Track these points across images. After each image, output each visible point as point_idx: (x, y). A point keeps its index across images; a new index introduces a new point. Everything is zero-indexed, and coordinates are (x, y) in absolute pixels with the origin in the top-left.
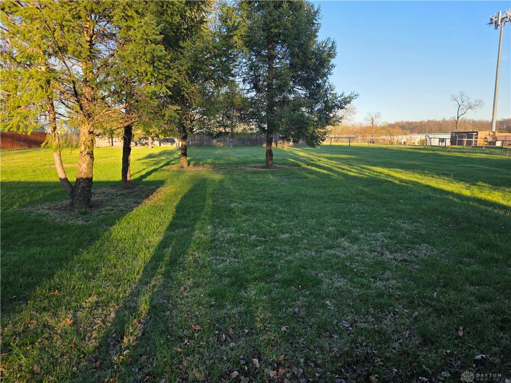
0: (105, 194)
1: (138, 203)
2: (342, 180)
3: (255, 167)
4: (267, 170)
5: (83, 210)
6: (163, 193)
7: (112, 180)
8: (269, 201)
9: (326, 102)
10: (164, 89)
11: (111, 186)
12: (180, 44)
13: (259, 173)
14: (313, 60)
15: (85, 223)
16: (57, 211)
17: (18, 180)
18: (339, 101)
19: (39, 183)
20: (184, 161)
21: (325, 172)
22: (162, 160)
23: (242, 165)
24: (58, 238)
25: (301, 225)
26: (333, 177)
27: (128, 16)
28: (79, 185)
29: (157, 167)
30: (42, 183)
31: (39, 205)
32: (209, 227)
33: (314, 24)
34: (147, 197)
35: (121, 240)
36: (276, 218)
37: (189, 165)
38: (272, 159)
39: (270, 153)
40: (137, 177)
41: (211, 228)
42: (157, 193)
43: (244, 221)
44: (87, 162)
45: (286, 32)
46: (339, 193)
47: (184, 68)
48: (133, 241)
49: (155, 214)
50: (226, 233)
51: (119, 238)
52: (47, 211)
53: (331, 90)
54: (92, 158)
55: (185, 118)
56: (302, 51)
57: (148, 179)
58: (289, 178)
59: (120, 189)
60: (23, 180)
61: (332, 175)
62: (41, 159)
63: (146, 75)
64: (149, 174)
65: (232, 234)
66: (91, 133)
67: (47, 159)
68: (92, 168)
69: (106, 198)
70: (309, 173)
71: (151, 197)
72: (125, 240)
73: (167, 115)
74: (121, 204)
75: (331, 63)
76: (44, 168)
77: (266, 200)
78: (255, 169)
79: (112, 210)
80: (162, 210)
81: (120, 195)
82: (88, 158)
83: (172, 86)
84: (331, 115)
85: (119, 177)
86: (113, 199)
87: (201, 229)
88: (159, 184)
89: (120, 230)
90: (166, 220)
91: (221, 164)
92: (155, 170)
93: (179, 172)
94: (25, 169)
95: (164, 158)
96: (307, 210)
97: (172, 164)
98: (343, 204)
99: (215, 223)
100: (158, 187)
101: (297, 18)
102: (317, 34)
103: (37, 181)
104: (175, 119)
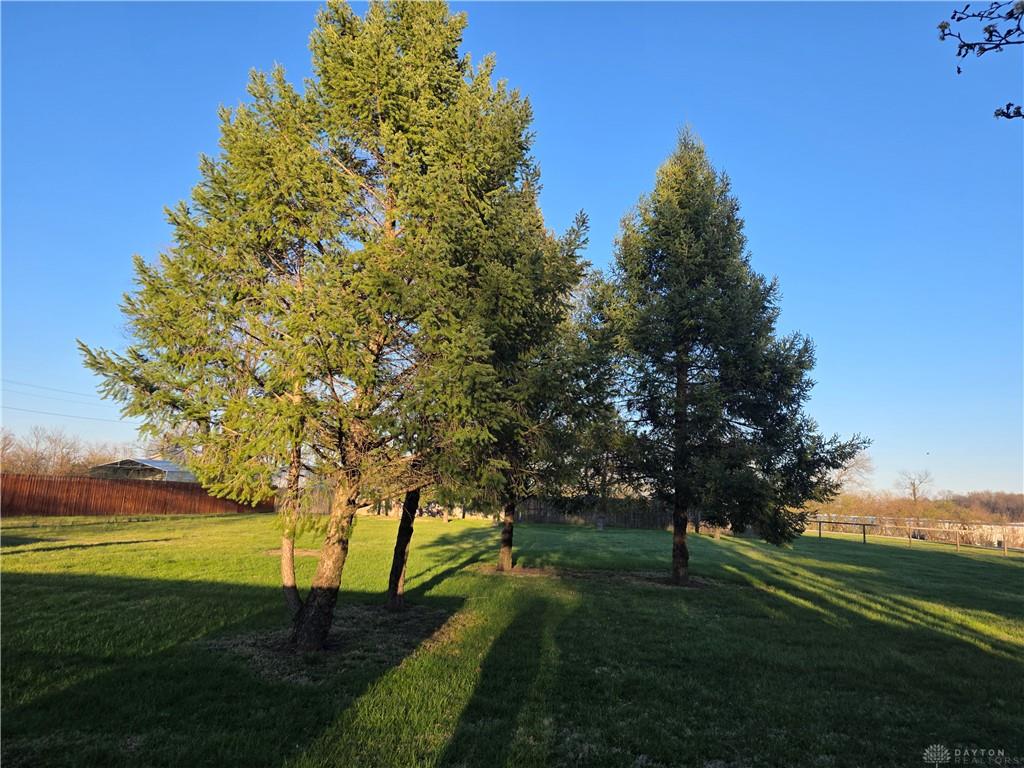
0: (355, 621)
1: (411, 647)
2: (848, 628)
3: (649, 579)
4: (675, 587)
5: (312, 654)
6: (460, 627)
7: (369, 589)
8: (679, 667)
9: (800, 453)
10: (485, 435)
11: (366, 604)
12: (519, 356)
13: (658, 594)
14: (767, 374)
15: (311, 683)
16: (266, 651)
17: (211, 579)
18: (828, 452)
19: (245, 587)
20: (504, 557)
21: (808, 604)
22: (465, 550)
23: (621, 573)
24: (261, 714)
25: (752, 740)
26: (826, 620)
27: (440, 320)
28: (314, 601)
29: (454, 566)
30: (250, 587)
31: (239, 636)
32: (546, 722)
33: (765, 308)
34: (428, 634)
35: (371, 731)
36: (694, 716)
37: (514, 564)
38: (686, 565)
39: (681, 552)
40: (415, 586)
41: (551, 723)
42: (449, 625)
43: (623, 716)
44: (334, 557)
45: (711, 324)
46: (842, 663)
47: (522, 397)
48: (394, 737)
49: (440, 677)
50: (581, 742)
51: (369, 726)
52: (250, 650)
53: (809, 430)
54: (345, 549)
55: (516, 480)
56: (745, 358)
57: (434, 591)
58: (726, 615)
59: (382, 611)
60: (219, 580)
61: (824, 615)
62: (255, 537)
63: (460, 411)
64: (437, 579)
65: (593, 747)
66: (351, 502)
67: (265, 538)
68: (340, 569)
69: (354, 629)
70: (770, 605)
71: (436, 634)
72: (380, 731)
73: (485, 476)
74: (380, 647)
75: (805, 378)
76: (256, 555)
77: (673, 666)
78: (649, 585)
79: (363, 658)
80: (456, 668)
81: (381, 625)
82: (338, 548)
83: (499, 429)
84: (814, 479)
85: (382, 585)
86: (367, 632)
87: (530, 723)
88: (455, 604)
89: (372, 709)
90: (461, 694)
91: (577, 567)
92: (449, 573)
93: (493, 578)
94: (226, 556)
95: (469, 546)
96: (765, 702)
97: (483, 561)
98: (853, 693)
99: (559, 712)
100: (452, 612)
101: (731, 300)
102: (773, 325)
103: (243, 582)
104: (498, 484)
